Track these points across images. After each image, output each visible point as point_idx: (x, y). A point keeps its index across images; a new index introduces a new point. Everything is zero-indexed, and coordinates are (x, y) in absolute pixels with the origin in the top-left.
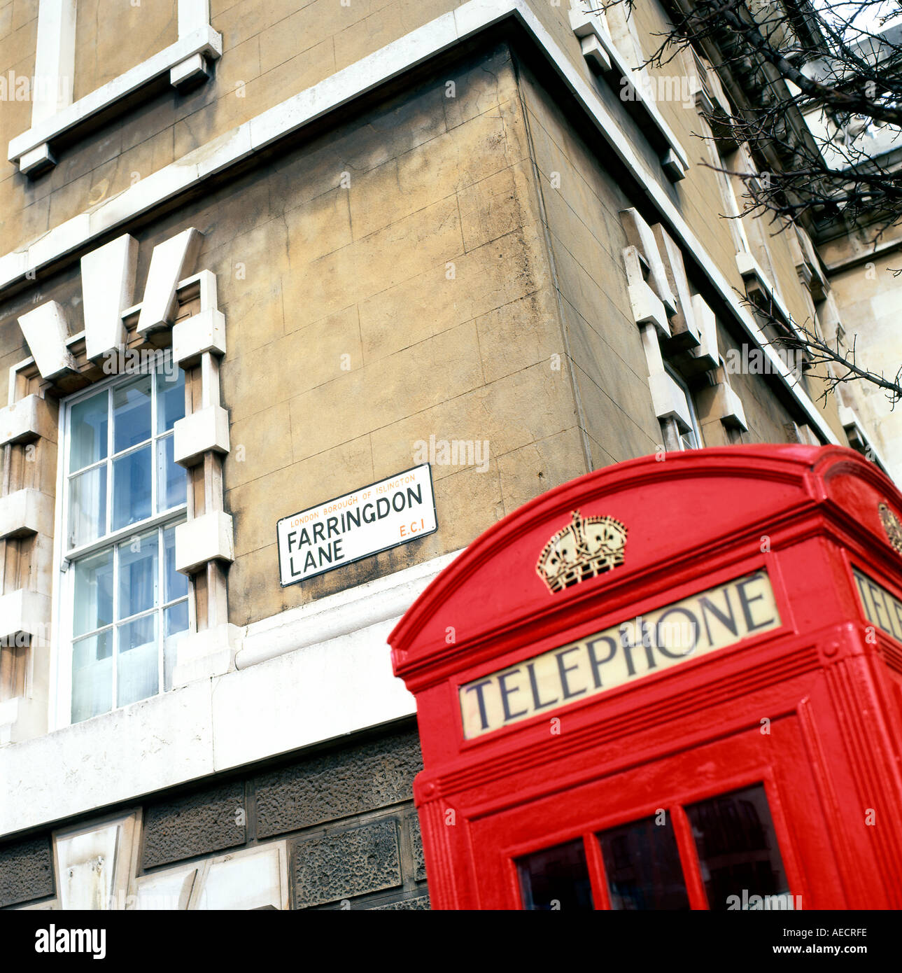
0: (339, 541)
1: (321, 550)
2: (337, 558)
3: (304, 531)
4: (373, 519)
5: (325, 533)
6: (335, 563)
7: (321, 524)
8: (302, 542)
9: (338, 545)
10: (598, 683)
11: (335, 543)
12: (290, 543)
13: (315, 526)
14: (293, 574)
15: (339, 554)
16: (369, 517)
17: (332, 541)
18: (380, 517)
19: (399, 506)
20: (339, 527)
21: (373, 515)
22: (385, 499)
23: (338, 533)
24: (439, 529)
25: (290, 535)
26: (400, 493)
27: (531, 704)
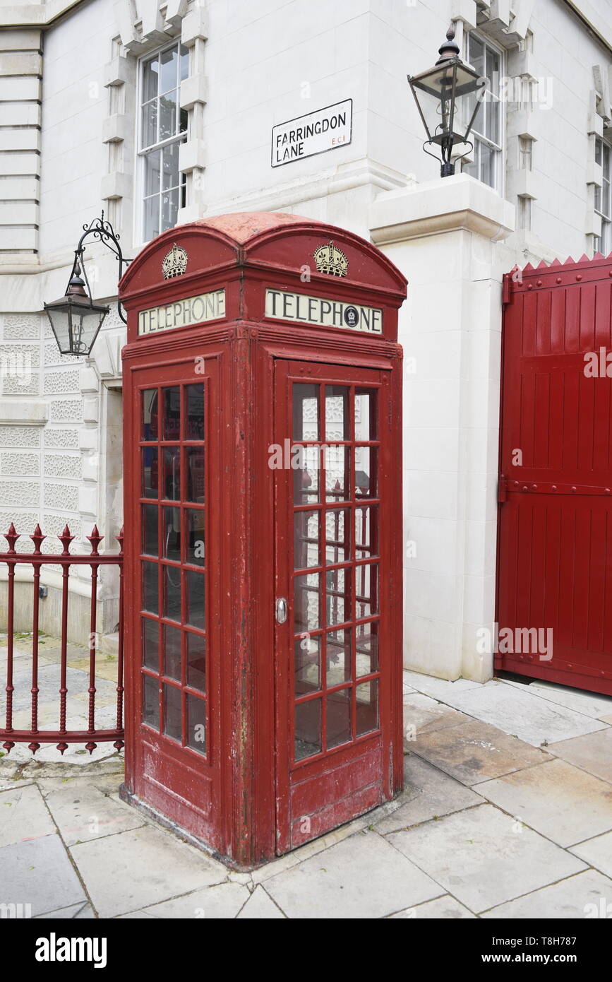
0: (302, 143)
1: (292, 148)
2: (300, 154)
3: (285, 135)
4: (320, 132)
5: (295, 138)
6: (299, 157)
7: (294, 132)
8: (283, 142)
9: (301, 146)
10: (175, 324)
11: (300, 144)
12: (278, 141)
13: (298, 130)
14: (278, 161)
15: (301, 151)
16: (318, 131)
17: (298, 143)
18: (323, 131)
19: (333, 126)
20: (302, 135)
21: (320, 129)
22: (327, 120)
23: (302, 139)
24: (352, 144)
25: (278, 137)
26: (335, 117)
27: (157, 328)
